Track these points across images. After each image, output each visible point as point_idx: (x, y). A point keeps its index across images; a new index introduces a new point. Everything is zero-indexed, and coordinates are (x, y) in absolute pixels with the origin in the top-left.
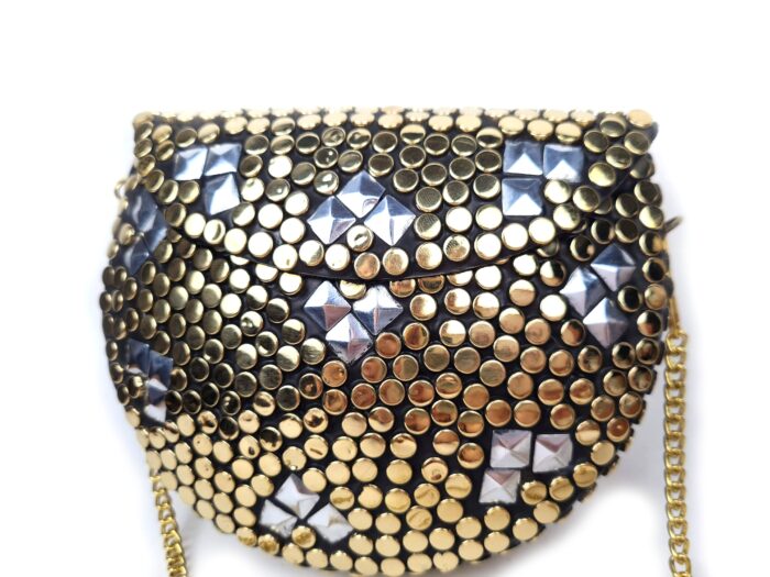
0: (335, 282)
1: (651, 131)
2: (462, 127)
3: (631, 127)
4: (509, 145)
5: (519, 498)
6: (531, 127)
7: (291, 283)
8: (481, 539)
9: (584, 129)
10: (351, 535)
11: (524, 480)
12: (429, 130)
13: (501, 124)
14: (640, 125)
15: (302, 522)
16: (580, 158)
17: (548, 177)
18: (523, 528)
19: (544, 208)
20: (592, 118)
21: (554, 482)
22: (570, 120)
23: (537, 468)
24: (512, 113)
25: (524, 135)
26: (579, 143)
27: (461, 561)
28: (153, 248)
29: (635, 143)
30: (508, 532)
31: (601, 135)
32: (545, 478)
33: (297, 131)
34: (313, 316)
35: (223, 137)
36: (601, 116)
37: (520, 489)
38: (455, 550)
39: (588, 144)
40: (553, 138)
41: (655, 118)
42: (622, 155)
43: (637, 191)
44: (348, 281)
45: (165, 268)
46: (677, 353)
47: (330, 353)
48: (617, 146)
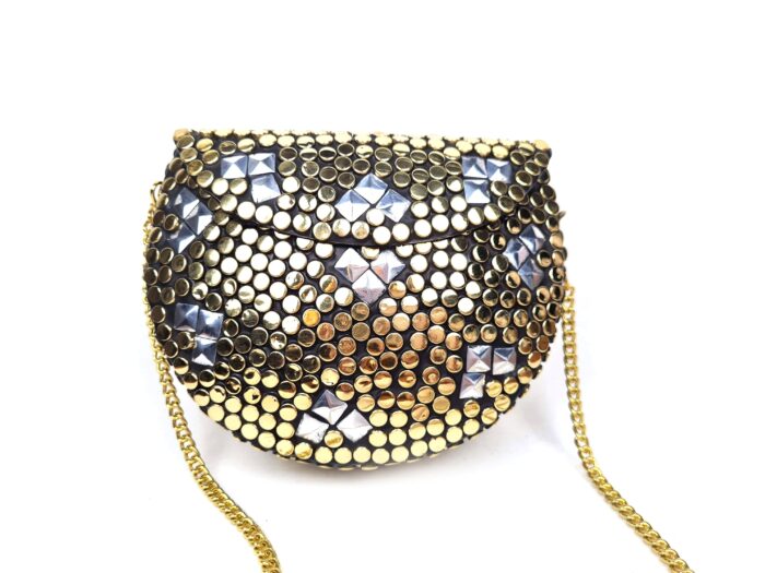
0: (358, 248)
1: (548, 153)
2: (433, 146)
3: (537, 150)
4: (464, 158)
5: (485, 394)
6: (476, 147)
7: (324, 250)
8: (461, 425)
9: (510, 150)
10: (370, 432)
11: (487, 381)
12: (412, 148)
13: (457, 145)
14: (541, 148)
15: (333, 428)
16: (509, 169)
17: (491, 179)
18: (489, 415)
19: (491, 199)
20: (513, 144)
21: (506, 381)
22: (499, 144)
23: (495, 373)
24: (462, 139)
25: (473, 153)
26: (507, 159)
27: (448, 443)
28: (199, 232)
29: (540, 160)
30: (478, 418)
31: (519, 155)
32: (501, 378)
33: (317, 146)
34: (342, 272)
35: (259, 148)
36: (517, 143)
37: (485, 388)
38: (444, 435)
39: (513, 159)
40: (491, 155)
41: (550, 146)
42: (533, 167)
43: (542, 191)
44: (367, 247)
45: (215, 245)
46: (569, 311)
47: (356, 298)
48: (530, 161)
